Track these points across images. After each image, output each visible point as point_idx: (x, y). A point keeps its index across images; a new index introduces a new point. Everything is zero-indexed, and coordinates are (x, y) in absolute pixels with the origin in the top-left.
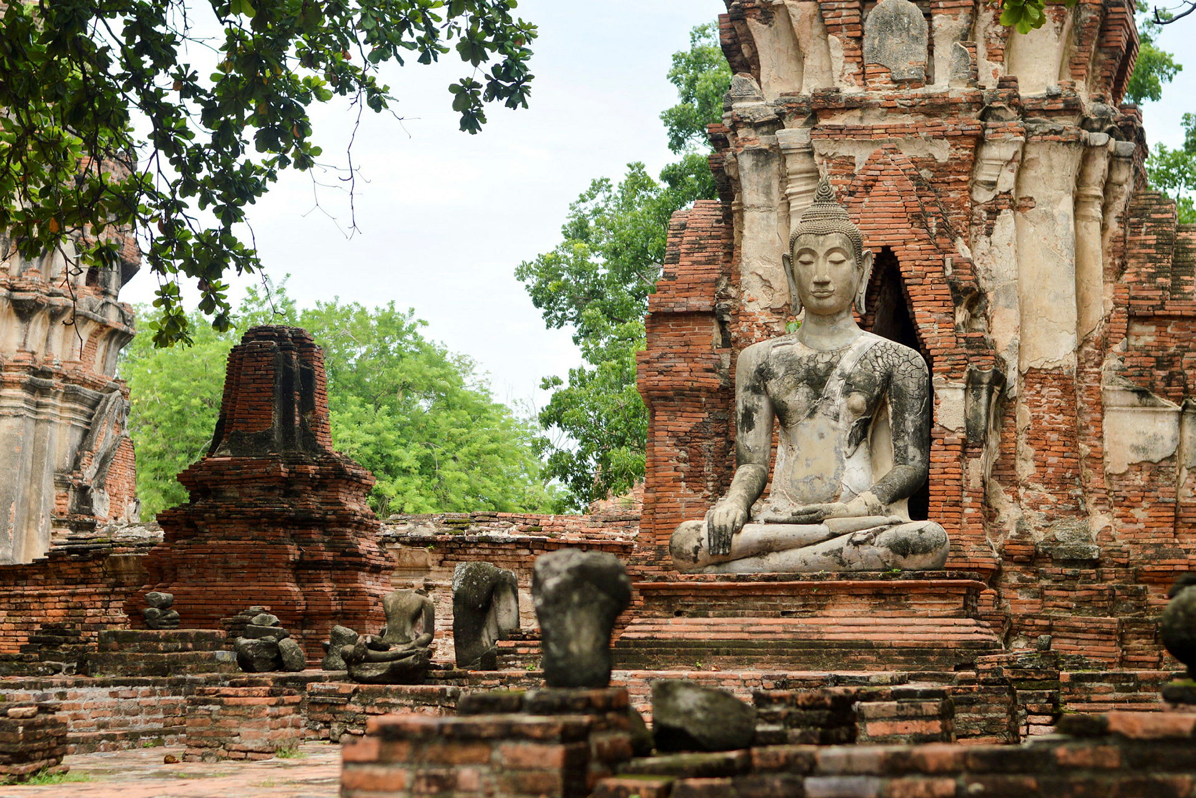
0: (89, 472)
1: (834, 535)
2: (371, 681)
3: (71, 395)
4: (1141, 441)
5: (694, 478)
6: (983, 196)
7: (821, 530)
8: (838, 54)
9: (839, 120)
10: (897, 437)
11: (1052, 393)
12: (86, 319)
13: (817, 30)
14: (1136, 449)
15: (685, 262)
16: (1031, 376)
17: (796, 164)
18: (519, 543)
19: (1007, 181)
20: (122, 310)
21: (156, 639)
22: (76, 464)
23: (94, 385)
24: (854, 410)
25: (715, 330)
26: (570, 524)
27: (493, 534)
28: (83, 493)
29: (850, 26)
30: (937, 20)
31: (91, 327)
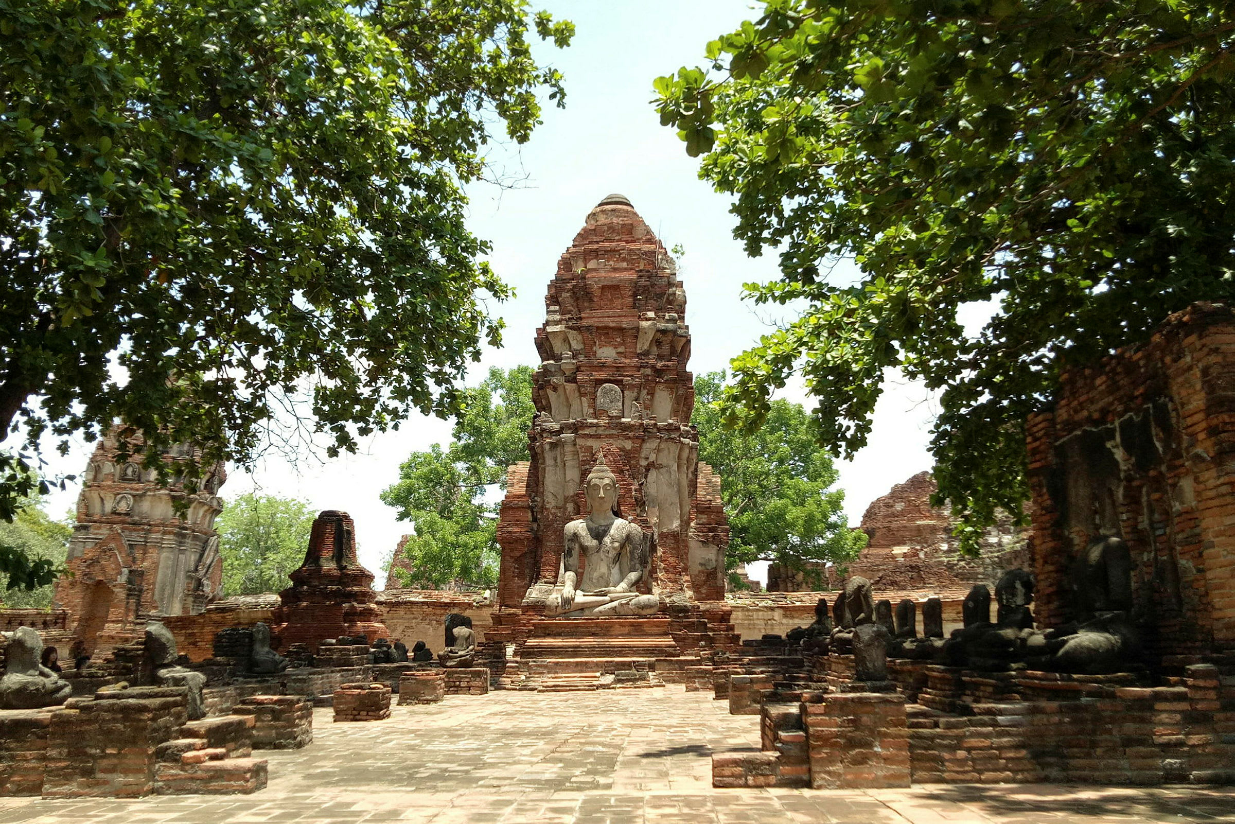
0: (202, 571)
1: (612, 601)
2: (451, 667)
3: (195, 538)
4: (703, 561)
5: (521, 575)
6: (644, 463)
7: (607, 598)
8: (585, 404)
9: (587, 432)
10: (631, 560)
11: (670, 542)
12: (204, 504)
13: (577, 394)
14: (701, 564)
15: (516, 487)
16: (662, 535)
17: (568, 448)
18: (423, 603)
19: (653, 457)
20: (219, 500)
21: (349, 650)
22: (196, 570)
23: (205, 534)
24: (614, 548)
25: (530, 514)
26: (445, 595)
27: (412, 599)
28: (199, 584)
29: (590, 393)
30: (626, 392)
31: (206, 508)
